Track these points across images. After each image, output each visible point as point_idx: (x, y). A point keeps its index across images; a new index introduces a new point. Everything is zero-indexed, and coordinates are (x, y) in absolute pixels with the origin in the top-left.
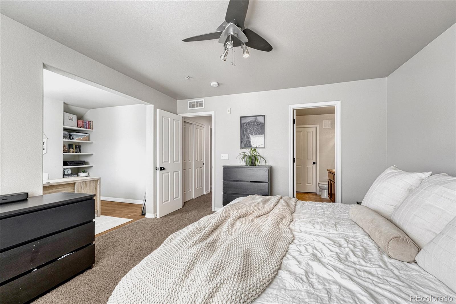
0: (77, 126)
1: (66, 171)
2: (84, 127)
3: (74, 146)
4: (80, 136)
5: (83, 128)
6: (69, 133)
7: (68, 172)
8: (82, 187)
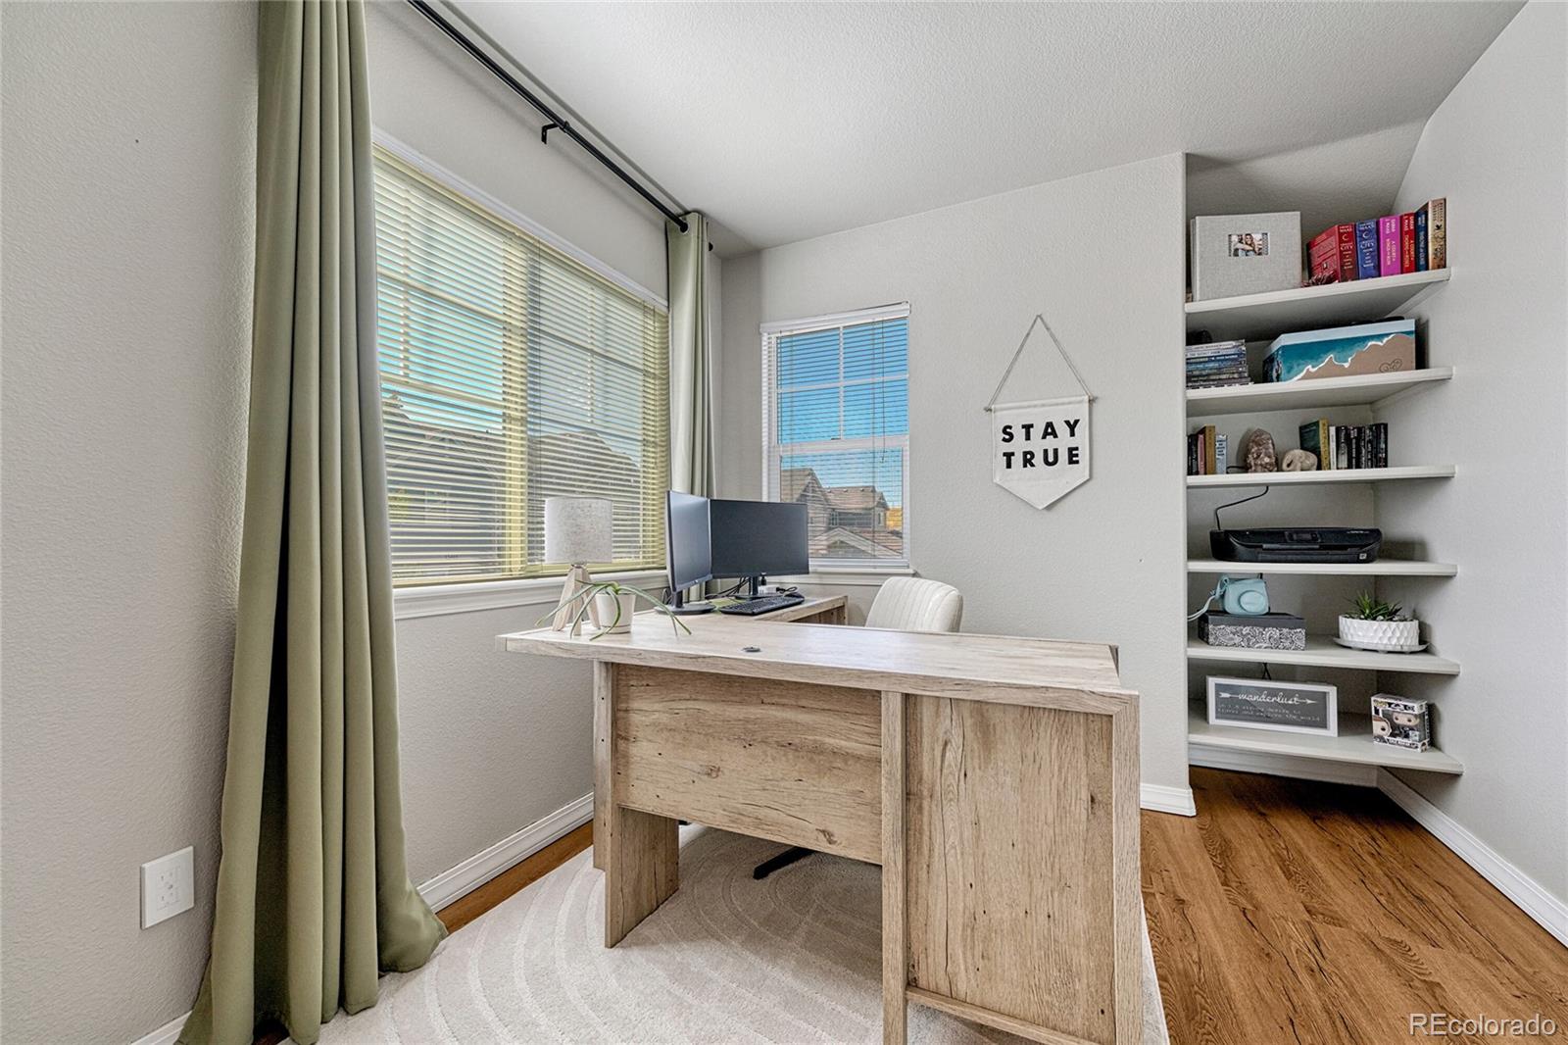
0: (1309, 281)
1: (1230, 590)
2: (1353, 276)
3: (1328, 435)
4: (1327, 352)
5: (1342, 282)
6: (1244, 343)
7: (1245, 599)
8: (946, 744)
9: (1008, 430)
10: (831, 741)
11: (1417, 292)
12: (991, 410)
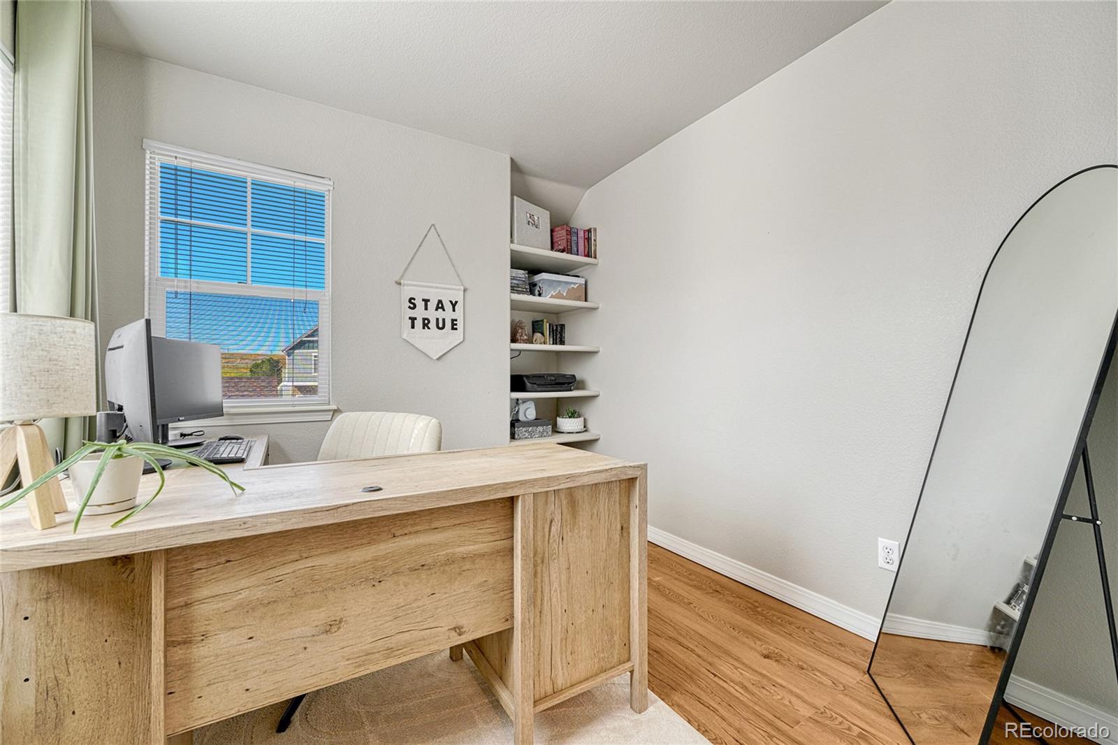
0: (552, 248)
1: (522, 407)
2: (570, 252)
3: (546, 327)
4: (559, 285)
5: (568, 253)
6: (528, 273)
7: (528, 414)
8: (551, 522)
9: (413, 301)
10: (461, 549)
11: (581, 267)
12: (400, 284)
